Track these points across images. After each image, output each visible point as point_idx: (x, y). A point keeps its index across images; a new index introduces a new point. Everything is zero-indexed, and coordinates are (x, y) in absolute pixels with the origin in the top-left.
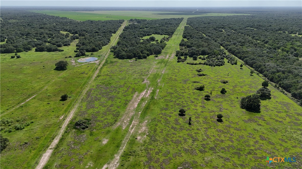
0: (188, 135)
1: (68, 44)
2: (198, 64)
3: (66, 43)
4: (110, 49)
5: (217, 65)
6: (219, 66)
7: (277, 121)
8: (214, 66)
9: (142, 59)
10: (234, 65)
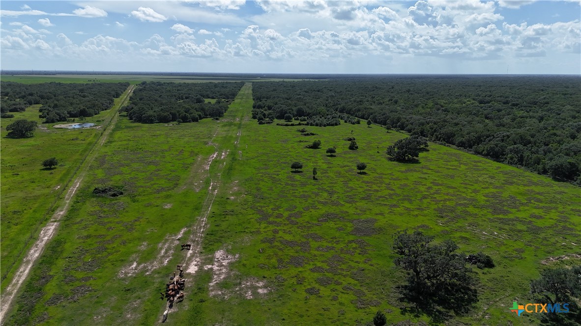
0: (319, 189)
1: (19, 109)
2: (296, 125)
3: (15, 106)
4: (118, 113)
5: (328, 125)
6: (332, 125)
7: (448, 169)
8: (325, 126)
9: (190, 122)
10: (356, 125)
